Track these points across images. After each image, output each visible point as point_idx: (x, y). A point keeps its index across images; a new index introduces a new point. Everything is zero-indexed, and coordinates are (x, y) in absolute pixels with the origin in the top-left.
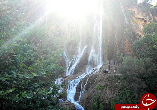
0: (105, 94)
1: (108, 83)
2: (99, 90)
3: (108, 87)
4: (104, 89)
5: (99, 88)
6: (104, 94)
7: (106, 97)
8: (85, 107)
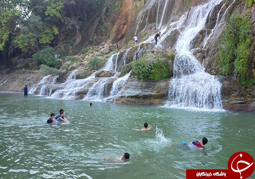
8: (207, 63)
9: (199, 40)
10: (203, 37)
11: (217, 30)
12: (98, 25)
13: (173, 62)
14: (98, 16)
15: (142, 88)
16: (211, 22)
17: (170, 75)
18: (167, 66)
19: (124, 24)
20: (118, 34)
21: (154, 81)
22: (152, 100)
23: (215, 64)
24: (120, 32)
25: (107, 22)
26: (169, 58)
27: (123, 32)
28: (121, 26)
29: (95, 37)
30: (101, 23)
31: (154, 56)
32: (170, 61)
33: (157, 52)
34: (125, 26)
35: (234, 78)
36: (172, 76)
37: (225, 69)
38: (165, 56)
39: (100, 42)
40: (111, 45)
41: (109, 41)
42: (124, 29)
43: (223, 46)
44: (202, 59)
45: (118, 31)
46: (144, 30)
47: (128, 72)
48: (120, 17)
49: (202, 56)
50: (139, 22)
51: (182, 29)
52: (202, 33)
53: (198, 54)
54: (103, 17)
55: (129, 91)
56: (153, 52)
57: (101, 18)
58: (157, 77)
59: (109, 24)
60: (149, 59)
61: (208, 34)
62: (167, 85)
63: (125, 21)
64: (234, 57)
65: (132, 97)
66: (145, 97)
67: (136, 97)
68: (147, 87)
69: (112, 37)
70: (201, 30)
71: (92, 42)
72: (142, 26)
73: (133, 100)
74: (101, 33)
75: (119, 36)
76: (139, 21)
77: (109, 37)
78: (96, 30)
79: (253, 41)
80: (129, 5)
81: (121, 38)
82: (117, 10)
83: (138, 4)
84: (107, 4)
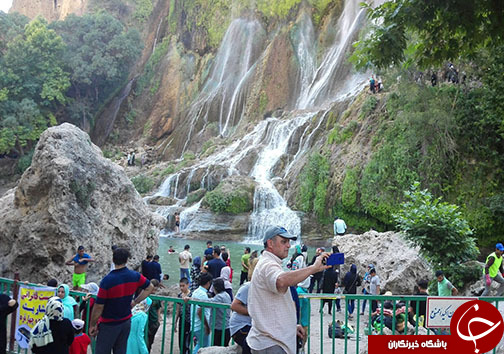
0: (342, 157)
2: (331, 145)
3: (360, 133)
4: (344, 140)
5: (334, 139)
7: (340, 164)
8: (288, 196)
9: (281, 167)
10: (285, 164)
11: (299, 159)
12: (120, 112)
13: (253, 195)
14: (118, 95)
15: (217, 221)
16: (293, 147)
17: (250, 208)
18: (247, 199)
19: (168, 116)
20: (157, 131)
21: (232, 214)
22: (231, 236)
23: (296, 198)
24: (162, 127)
25: (136, 107)
26: (248, 190)
27: (166, 128)
28: (163, 119)
29: (118, 131)
30: (125, 107)
31: (232, 187)
32: (250, 194)
33: (236, 183)
34: (170, 120)
35: (313, 215)
36: (252, 209)
37: (305, 206)
38: (244, 188)
39: (126, 140)
40: (148, 147)
41: (142, 139)
42: (168, 124)
43: (304, 184)
44: (282, 191)
45: (158, 126)
47: (198, 201)
48: (159, 103)
49: (283, 187)
51: (260, 149)
52: (284, 159)
53: (280, 186)
54: (129, 98)
55: (201, 224)
56: (230, 182)
57: (126, 101)
58: (235, 210)
59: (140, 111)
60: (226, 190)
61: (291, 160)
62: (247, 220)
63: (168, 111)
64: (313, 196)
65: (206, 232)
66: (222, 232)
67: (211, 232)
68: (224, 221)
69: (148, 133)
70: (283, 156)
71: (112, 138)
73: (208, 235)
74: (126, 126)
75: (160, 134)
76: (195, 118)
77: (141, 132)
78: (118, 118)
79: (330, 182)
80: (175, 86)
81: (162, 137)
82: (152, 90)
83: (189, 86)
84: (133, 75)
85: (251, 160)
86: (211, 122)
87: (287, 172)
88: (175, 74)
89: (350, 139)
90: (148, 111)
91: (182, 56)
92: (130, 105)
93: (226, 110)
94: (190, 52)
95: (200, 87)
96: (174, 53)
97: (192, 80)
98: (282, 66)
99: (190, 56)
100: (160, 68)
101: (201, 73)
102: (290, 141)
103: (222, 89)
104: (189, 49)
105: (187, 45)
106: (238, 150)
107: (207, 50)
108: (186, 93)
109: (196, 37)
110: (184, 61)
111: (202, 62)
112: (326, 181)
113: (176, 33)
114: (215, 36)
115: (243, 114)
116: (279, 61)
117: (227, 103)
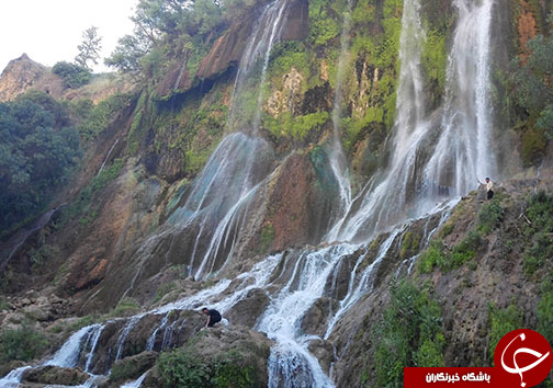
0: (465, 292)
1: (493, 239)
2: (430, 273)
3: (490, 253)
4: (460, 264)
5: (434, 265)
6: (457, 291)
7: (465, 305)
9: (316, 319)
10: (325, 314)
13: (266, 364)
14: (26, 227)
16: (338, 286)
18: (255, 372)
19: (102, 256)
20: (79, 277)
23: (362, 377)
24: (87, 271)
25: (52, 243)
26: (259, 352)
27: (93, 274)
28: (93, 259)
29: (10, 275)
30: (32, 242)
31: (222, 345)
32: (262, 361)
33: (230, 336)
34: (103, 262)
38: (250, 347)
39: (21, 289)
40: (57, 299)
41: (50, 288)
42: (99, 268)
45: (81, 268)
46: (157, 276)
48: (91, 238)
49: (327, 355)
50: (145, 258)
54: (43, 231)
56: (218, 335)
57: (37, 233)
59: (56, 248)
60: (208, 350)
61: (335, 308)
63: (104, 249)
69: (62, 279)
70: (319, 300)
72: (152, 268)
74: (29, 267)
75: (82, 282)
77: (51, 279)
78: (17, 256)
79: (448, 339)
80: (121, 215)
81: (85, 287)
82: (84, 221)
83: (144, 218)
84: (59, 203)
85: (255, 306)
86: (175, 264)
87: (331, 328)
88: (126, 201)
89: (473, 262)
90: (69, 249)
91: (140, 180)
92: (42, 239)
93: (203, 248)
94: (154, 177)
95: (162, 219)
96: (129, 177)
97: (151, 211)
98: (299, 192)
99: (153, 181)
100: (103, 194)
101: (166, 204)
102: (330, 278)
103: (200, 219)
104: (154, 173)
105: (151, 169)
106: (228, 292)
107: (180, 176)
108: (138, 227)
109: (165, 161)
110: (142, 186)
111: (171, 190)
112: (440, 337)
113: (136, 155)
114: (194, 160)
115: (230, 254)
116: (294, 185)
117: (207, 237)
